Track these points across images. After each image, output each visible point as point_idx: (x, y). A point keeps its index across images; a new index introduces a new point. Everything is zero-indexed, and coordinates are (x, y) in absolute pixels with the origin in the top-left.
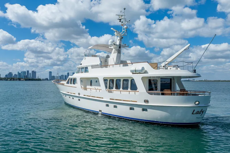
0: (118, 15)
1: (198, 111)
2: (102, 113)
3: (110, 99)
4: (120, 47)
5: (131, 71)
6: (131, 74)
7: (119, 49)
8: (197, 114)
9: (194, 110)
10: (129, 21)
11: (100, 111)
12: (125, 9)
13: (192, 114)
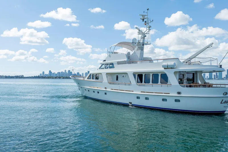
0: (141, 15)
1: (226, 101)
2: (132, 105)
3: (141, 92)
4: (143, 45)
5: (163, 66)
6: (163, 69)
7: (143, 46)
8: (225, 103)
9: (223, 100)
10: (153, 20)
11: (131, 103)
12: (148, 10)
13: (221, 103)
